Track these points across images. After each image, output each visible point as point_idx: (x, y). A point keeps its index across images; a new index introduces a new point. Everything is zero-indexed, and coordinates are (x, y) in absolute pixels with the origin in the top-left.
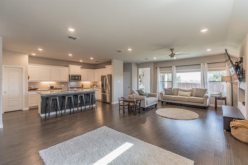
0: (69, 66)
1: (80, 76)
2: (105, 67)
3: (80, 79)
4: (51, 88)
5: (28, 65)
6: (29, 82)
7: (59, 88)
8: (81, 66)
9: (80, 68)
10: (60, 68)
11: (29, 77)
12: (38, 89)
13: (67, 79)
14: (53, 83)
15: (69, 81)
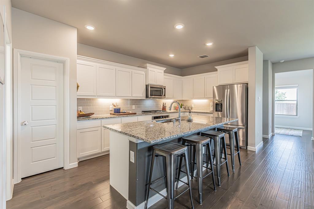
0: (145, 68)
1: (165, 89)
2: (216, 70)
3: (165, 95)
4: (115, 112)
5: (78, 59)
6: (78, 99)
7: (131, 112)
8: (165, 69)
9: (163, 72)
10: (132, 70)
11: (78, 87)
12: (93, 114)
13: (143, 94)
14: (117, 102)
15: (145, 98)
